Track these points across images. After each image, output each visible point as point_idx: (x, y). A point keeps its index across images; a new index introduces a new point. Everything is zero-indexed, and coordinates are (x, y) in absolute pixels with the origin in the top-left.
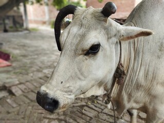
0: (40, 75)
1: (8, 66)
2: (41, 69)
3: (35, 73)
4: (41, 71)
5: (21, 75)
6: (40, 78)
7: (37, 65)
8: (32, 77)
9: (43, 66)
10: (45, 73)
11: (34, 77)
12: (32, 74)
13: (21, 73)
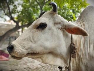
0: (25, 66)
1: (7, 60)
2: (26, 63)
3: (22, 65)
4: (26, 64)
5: (13, 66)
6: (25, 68)
7: (24, 61)
8: (20, 67)
9: (27, 61)
10: (28, 66)
11: (21, 67)
12: (20, 66)
13: (13, 65)
